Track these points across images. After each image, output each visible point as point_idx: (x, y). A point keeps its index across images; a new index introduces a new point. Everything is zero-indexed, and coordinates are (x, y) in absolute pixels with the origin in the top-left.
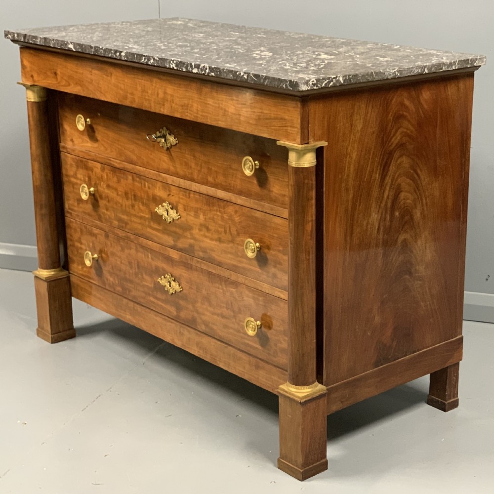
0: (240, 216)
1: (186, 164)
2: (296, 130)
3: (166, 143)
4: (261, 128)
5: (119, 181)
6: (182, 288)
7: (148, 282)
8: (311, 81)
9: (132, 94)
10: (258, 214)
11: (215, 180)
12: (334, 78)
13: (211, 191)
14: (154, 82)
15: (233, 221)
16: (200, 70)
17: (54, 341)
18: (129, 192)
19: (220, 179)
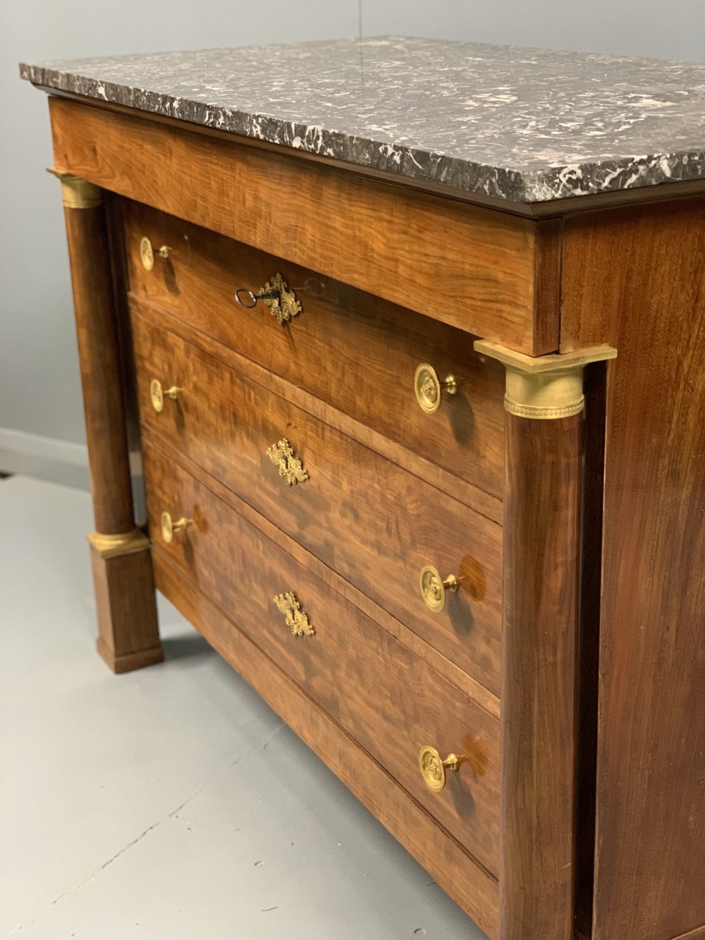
0: (416, 501)
1: (318, 362)
2: (522, 313)
3: (282, 311)
4: (440, 299)
5: (210, 381)
6: (313, 628)
7: (259, 596)
8: (565, 171)
9: (204, 199)
10: (453, 507)
11: (369, 408)
12: (642, 162)
13: (361, 431)
14: (238, 170)
15: (403, 509)
16: (305, 140)
17: (121, 669)
18: (227, 407)
19: (379, 406)
